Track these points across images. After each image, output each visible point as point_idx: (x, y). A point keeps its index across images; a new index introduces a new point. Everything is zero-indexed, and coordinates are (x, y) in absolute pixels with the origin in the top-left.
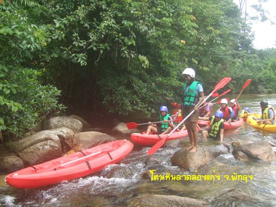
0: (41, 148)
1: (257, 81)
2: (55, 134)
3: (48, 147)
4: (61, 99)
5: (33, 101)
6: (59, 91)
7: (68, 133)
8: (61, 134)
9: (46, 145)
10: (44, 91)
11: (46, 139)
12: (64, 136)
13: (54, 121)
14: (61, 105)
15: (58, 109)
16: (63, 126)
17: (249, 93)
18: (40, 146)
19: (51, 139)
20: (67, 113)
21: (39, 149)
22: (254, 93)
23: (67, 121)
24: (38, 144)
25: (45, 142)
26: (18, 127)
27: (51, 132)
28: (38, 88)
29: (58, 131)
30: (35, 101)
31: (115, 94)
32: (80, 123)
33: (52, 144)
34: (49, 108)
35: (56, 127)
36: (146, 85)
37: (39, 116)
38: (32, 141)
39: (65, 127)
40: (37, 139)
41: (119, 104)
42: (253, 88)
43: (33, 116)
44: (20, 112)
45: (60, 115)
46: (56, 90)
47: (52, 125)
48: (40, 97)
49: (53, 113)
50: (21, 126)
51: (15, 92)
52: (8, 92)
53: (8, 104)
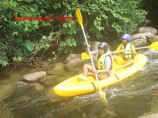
3: (141, 42)
5: (134, 17)
7: (151, 35)
9: (140, 41)
11: (140, 38)
12: (149, 36)
13: (141, 29)
14: (147, 20)
15: (145, 23)
18: (137, 41)
19: (142, 38)
21: (136, 43)
23: (148, 29)
24: (136, 40)
25: (139, 39)
27: (142, 34)
28: (136, 11)
29: (146, 34)
30: (135, 17)
32: (156, 30)
33: (143, 40)
38: (132, 39)
40: (135, 38)
43: (135, 25)
44: (128, 24)
46: (145, 12)
47: (140, 31)
48: (138, 15)
50: (129, 30)
51: (126, 13)
52: (123, 13)
53: (123, 19)
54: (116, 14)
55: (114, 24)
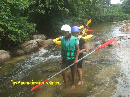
0: (31, 46)
1: (113, 17)
2: (35, 41)
3: (33, 46)
4: (36, 28)
6: (36, 25)
7: (40, 40)
8: (38, 41)
9: (32, 45)
10: (30, 25)
11: (32, 43)
12: (39, 41)
13: (35, 36)
14: (37, 30)
15: (36, 32)
16: (38, 38)
17: (110, 22)
19: (34, 43)
20: (39, 33)
21: (30, 47)
22: (111, 22)
23: (40, 36)
24: (30, 45)
25: (32, 44)
26: (21, 39)
27: (34, 40)
28: (27, 24)
29: (37, 40)
30: (27, 29)
31: (57, 25)
32: (45, 37)
33: (35, 45)
34: (32, 31)
35: (36, 39)
36: (69, 20)
37: (29, 35)
38: (27, 44)
39: (39, 38)
40: (29, 43)
41: (59, 28)
42: (111, 20)
43: (26, 35)
44: (21, 34)
45: (37, 34)
46: (34, 24)
47: (34, 38)
48: (28, 27)
49: (34, 34)
50: (22, 39)
51: (18, 26)
52: (16, 26)
53: (16, 30)
54: (11, 27)
55: (10, 35)
